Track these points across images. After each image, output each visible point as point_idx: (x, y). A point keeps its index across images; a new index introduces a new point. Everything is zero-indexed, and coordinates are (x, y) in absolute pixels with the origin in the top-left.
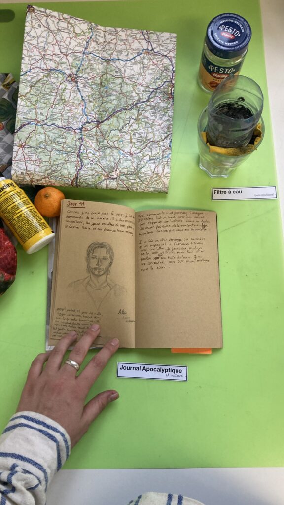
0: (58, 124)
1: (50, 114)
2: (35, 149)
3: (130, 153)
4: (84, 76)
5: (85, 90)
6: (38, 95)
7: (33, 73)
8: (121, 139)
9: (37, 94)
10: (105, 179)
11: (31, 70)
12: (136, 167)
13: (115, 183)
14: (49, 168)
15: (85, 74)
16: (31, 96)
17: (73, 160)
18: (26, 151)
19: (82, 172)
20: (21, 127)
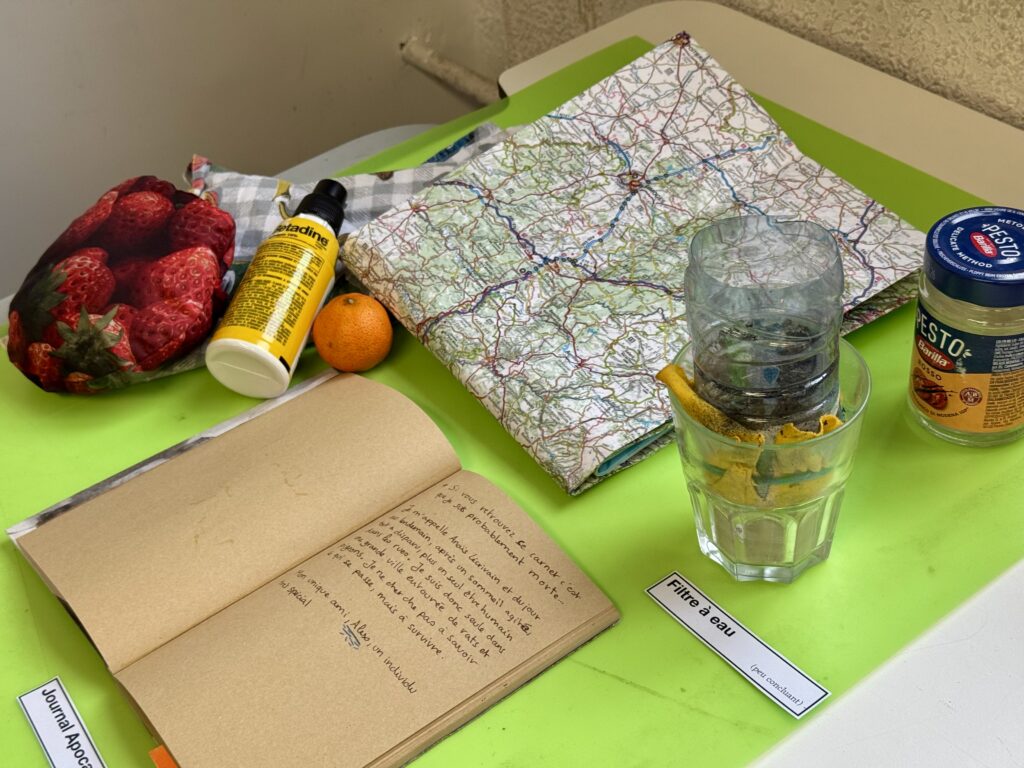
0: (518, 225)
1: (523, 201)
2: (430, 227)
3: (583, 361)
4: (660, 193)
5: (636, 213)
6: (541, 163)
7: (572, 126)
8: (595, 329)
9: (542, 159)
10: (480, 363)
11: (575, 121)
12: (559, 387)
13: (490, 385)
14: (412, 269)
15: (667, 192)
16: (526, 154)
17: (467, 290)
18: (415, 219)
19: (457, 318)
20: (451, 183)
